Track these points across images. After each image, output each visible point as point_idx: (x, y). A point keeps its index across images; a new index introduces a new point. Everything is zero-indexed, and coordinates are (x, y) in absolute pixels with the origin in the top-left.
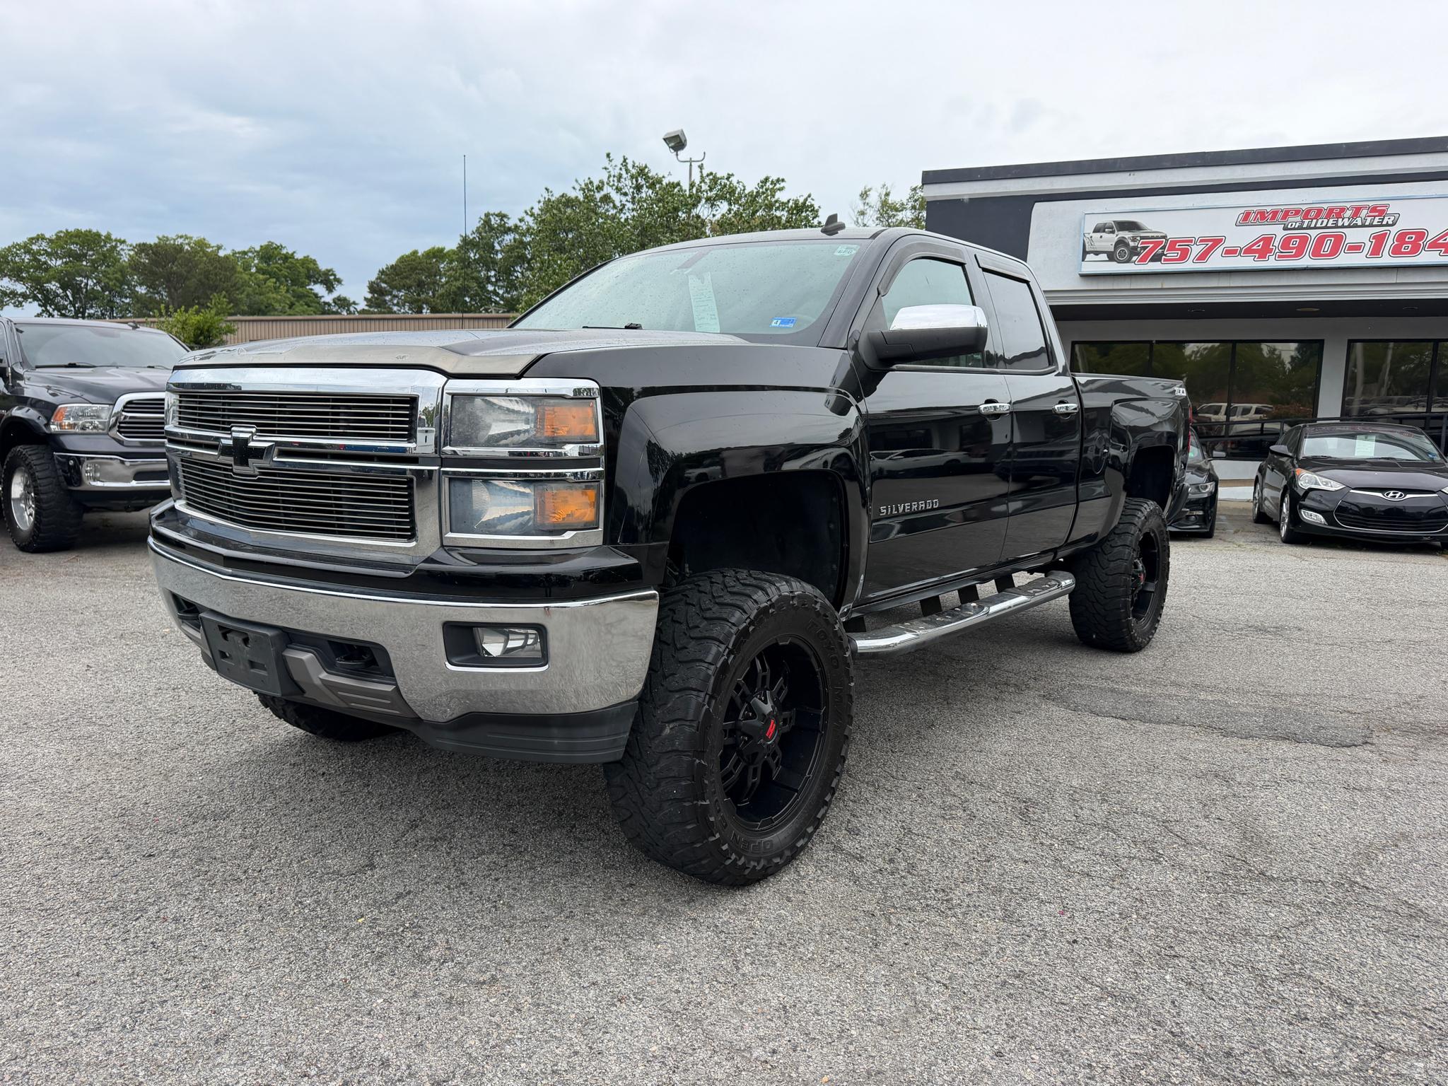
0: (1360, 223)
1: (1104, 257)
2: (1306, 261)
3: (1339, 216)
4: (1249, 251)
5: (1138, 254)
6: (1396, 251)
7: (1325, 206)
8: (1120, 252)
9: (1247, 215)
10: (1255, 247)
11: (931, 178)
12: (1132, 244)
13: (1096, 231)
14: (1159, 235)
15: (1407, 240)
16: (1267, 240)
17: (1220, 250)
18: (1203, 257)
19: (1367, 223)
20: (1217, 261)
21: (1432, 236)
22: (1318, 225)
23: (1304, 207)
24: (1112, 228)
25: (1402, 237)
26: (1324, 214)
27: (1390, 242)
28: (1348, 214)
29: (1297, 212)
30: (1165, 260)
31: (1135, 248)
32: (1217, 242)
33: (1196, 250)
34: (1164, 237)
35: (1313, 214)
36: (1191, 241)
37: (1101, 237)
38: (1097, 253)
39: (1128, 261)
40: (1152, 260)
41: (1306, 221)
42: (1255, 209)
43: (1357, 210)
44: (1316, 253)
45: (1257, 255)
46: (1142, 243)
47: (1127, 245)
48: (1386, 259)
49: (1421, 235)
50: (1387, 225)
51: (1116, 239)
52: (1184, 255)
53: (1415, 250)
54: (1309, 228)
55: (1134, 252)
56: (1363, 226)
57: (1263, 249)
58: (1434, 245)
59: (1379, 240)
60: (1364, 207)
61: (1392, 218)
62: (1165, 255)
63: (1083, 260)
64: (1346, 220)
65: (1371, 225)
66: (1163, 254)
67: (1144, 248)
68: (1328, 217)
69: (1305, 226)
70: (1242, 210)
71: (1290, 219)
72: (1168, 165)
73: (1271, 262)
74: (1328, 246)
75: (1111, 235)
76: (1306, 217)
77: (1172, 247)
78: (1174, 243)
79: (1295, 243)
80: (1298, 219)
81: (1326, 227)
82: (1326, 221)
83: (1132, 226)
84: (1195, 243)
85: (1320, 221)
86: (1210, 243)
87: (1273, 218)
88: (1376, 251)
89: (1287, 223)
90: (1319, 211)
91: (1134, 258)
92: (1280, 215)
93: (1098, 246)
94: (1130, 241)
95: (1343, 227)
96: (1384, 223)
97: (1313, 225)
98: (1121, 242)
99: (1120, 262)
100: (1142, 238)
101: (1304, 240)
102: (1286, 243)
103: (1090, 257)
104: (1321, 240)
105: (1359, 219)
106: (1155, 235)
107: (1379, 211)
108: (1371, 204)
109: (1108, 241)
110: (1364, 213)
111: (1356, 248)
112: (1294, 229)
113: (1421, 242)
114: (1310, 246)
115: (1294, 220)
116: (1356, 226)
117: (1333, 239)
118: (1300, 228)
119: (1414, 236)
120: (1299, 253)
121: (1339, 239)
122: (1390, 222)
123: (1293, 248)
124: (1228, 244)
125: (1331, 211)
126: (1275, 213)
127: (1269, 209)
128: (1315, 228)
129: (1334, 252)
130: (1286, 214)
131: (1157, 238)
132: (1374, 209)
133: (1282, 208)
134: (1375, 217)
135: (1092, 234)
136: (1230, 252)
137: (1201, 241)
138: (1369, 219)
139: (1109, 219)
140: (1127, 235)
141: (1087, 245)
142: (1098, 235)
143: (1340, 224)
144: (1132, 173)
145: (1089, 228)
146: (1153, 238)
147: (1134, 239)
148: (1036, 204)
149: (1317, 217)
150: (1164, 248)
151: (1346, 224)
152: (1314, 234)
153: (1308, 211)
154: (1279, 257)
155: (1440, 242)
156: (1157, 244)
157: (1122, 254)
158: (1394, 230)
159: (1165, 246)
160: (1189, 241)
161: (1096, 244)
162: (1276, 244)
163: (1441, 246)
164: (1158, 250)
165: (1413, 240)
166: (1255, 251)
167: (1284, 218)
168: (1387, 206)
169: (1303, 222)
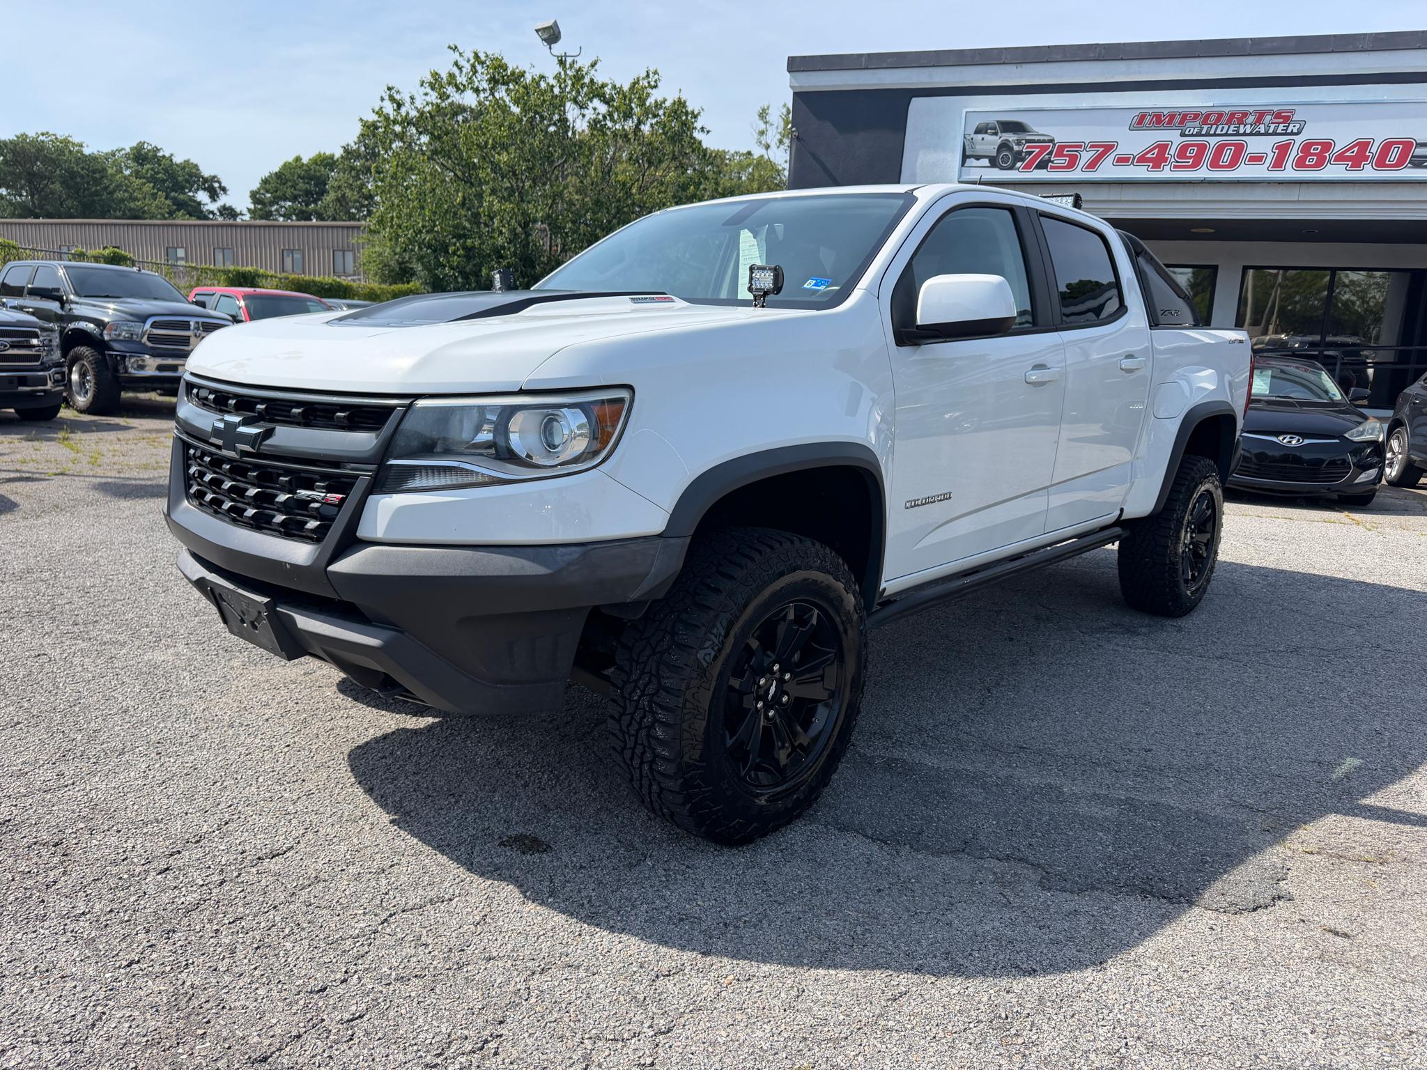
0: (1262, 131)
1: (985, 162)
2: (1203, 173)
3: (1241, 122)
4: (1142, 159)
5: (1023, 160)
6: (1300, 164)
7: (1227, 110)
8: (1004, 157)
9: (1142, 118)
10: (1148, 156)
11: (797, 65)
12: (1016, 148)
13: (978, 131)
14: (1046, 138)
15: (1312, 151)
16: (1163, 147)
17: (1110, 158)
18: (1092, 165)
19: (1271, 131)
20: (1108, 170)
21: (1338, 147)
22: (1218, 132)
23: (1204, 111)
24: (995, 129)
25: (1306, 147)
26: (1225, 118)
27: (1294, 154)
28: (1251, 119)
29: (1196, 116)
30: (1052, 167)
31: (1020, 152)
32: (1108, 148)
33: (1086, 157)
34: (1052, 141)
35: (1213, 119)
36: (1080, 147)
37: (983, 139)
38: (978, 158)
39: (1012, 168)
40: (1037, 167)
41: (1206, 127)
42: (1151, 111)
44: (1215, 164)
45: (1151, 164)
46: (1028, 147)
47: (1011, 149)
48: (1289, 173)
49: (1327, 146)
50: (1292, 133)
51: (999, 142)
52: (1072, 162)
53: (1320, 163)
54: (1208, 134)
55: (1018, 157)
56: (1266, 134)
57: (1157, 156)
58: (1341, 158)
59: (1283, 150)
60: (1269, 112)
61: (1298, 126)
62: (1052, 162)
63: (963, 165)
64: (1248, 127)
65: (1275, 134)
66: (1049, 161)
67: (1030, 153)
68: (1229, 123)
69: (1204, 132)
71: (1189, 124)
72: (1059, 57)
73: (1166, 173)
74: (1227, 156)
75: (994, 137)
76: (1205, 123)
77: (1060, 153)
78: (1062, 148)
79: (1192, 152)
80: (1197, 124)
81: (1226, 135)
83: (1017, 127)
84: (1085, 149)
85: (1220, 127)
86: (1101, 149)
87: (1170, 122)
88: (1279, 163)
89: (1184, 128)
90: (1220, 115)
91: (1019, 164)
92: (1178, 118)
93: (980, 149)
94: (1014, 144)
95: (1245, 134)
96: (1289, 131)
97: (1212, 132)
98: (1004, 146)
99: (1002, 168)
100: (1028, 141)
101: (1202, 148)
102: (1183, 151)
103: (968, 161)
104: (1220, 149)
105: (1262, 126)
106: (1042, 138)
107: (1284, 117)
108: (1275, 109)
109: (990, 143)
110: (1268, 118)
111: (1257, 159)
112: (1192, 135)
113: (1327, 155)
114: (1208, 156)
115: (1193, 127)
116: (1258, 134)
117: (1233, 148)
118: (1199, 134)
119: (1320, 147)
120: (1196, 164)
121: (1240, 148)
122: (1295, 131)
123: (1190, 158)
124: (1121, 150)
125: (1232, 115)
126: (1172, 116)
127: (1166, 112)
128: (1215, 135)
129: (1234, 163)
130: (1184, 117)
131: (1044, 141)
132: (1278, 115)
133: (1180, 111)
134: (1279, 123)
135: (973, 136)
136: (1123, 160)
137: (1092, 146)
138: (1273, 126)
139: (993, 119)
140: (1012, 137)
141: (967, 147)
142: (980, 136)
143: (1241, 131)
144: (1019, 65)
145: (970, 129)
146: (1039, 141)
147: (1019, 143)
148: (913, 99)
149: (1217, 122)
150: (1050, 153)
151: (1248, 131)
152: (1213, 141)
153: (1208, 116)
154: (1175, 167)
155: (1348, 154)
156: (1043, 149)
157: (1005, 159)
158: (1299, 140)
159: (1051, 152)
160: (1078, 146)
161: (978, 147)
162: (1172, 152)
163: (1348, 159)
164: (1044, 156)
165: (1318, 152)
166: (1149, 160)
167: (1182, 122)
168: (1293, 112)
169: (1202, 128)
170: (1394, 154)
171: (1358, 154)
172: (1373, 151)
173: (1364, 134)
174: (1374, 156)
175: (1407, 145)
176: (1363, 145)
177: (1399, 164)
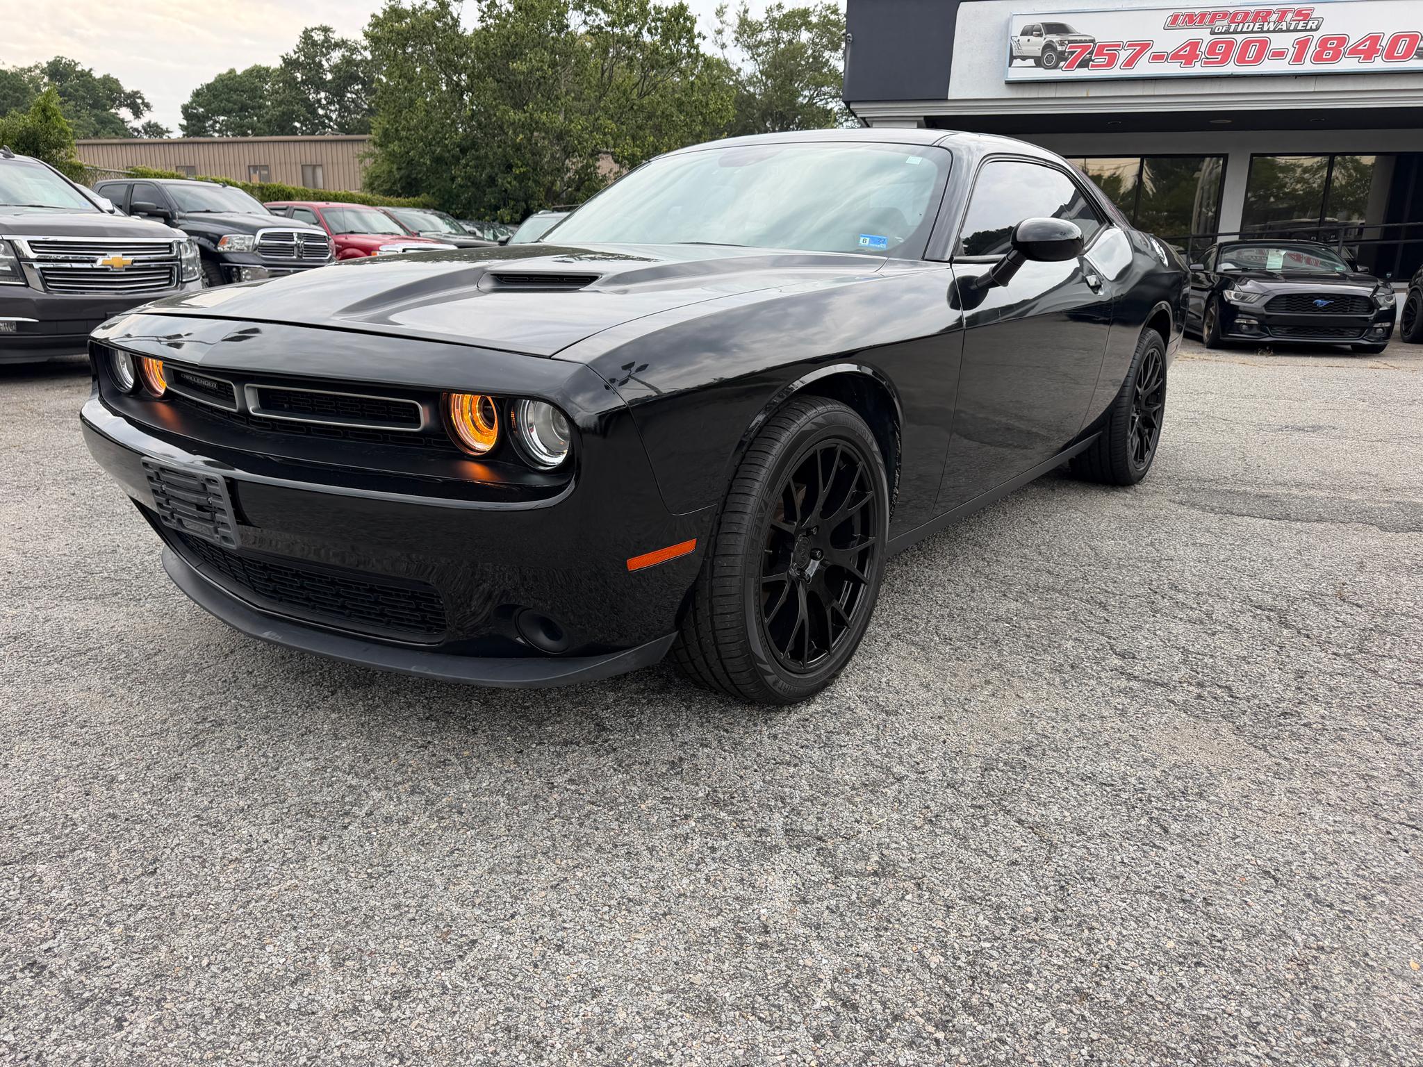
0: (1284, 28)
1: (1031, 62)
2: (1231, 68)
3: (1265, 20)
4: (1176, 56)
5: (1066, 60)
6: (1318, 58)
7: (1252, 9)
8: (1048, 57)
9: (1176, 17)
10: (1181, 53)
12: (1059, 48)
13: (1024, 33)
14: (1088, 38)
15: (1328, 46)
16: (1194, 45)
17: (1146, 56)
18: (1130, 63)
19: (1292, 28)
20: (1144, 68)
21: (1352, 42)
22: (1245, 30)
23: (1232, 10)
24: (1040, 30)
25: (1324, 42)
26: (1251, 17)
27: (1312, 49)
28: (1274, 17)
29: (1225, 15)
30: (1092, 66)
31: (1063, 53)
32: (1145, 46)
33: (1124, 55)
34: (1092, 41)
35: (1240, 17)
36: (1119, 46)
37: (1029, 40)
38: (1024, 58)
39: (1056, 67)
40: (1079, 66)
41: (1233, 25)
42: (1183, 11)
43: (1283, 14)
44: (1241, 60)
45: (1183, 61)
46: (1070, 48)
47: (1054, 49)
48: (1308, 66)
49: (1342, 40)
50: (1311, 30)
51: (1044, 43)
52: (1111, 61)
53: (1336, 57)
54: (1235, 32)
55: (1062, 56)
56: (1288, 31)
57: (1189, 53)
58: (1354, 51)
59: (1303, 45)
60: (1290, 10)
61: (1316, 22)
62: (1093, 61)
63: (1010, 66)
64: (1272, 24)
65: (1295, 30)
66: (1090, 60)
67: (1072, 53)
68: (1254, 21)
69: (1231, 30)
70: (1171, 13)
71: (1218, 23)
73: (1197, 69)
74: (1252, 52)
75: (1039, 39)
76: (1233, 21)
77: (1100, 53)
78: (1102, 47)
79: (1221, 49)
80: (1225, 22)
81: (1252, 32)
82: (1252, 25)
83: (1060, 29)
84: (1123, 48)
85: (1247, 25)
86: (1138, 48)
87: (1201, 22)
88: (1298, 58)
89: (1214, 27)
90: (1247, 14)
91: (1062, 64)
92: (1208, 18)
93: (1026, 50)
94: (1057, 45)
95: (1268, 31)
97: (1239, 30)
98: (1049, 46)
99: (1047, 68)
100: (1070, 42)
101: (1230, 45)
102: (1212, 47)
103: (1017, 62)
104: (1246, 45)
105: (1284, 23)
106: (1083, 38)
107: (1304, 15)
108: (1297, 7)
109: (1035, 45)
110: (1289, 16)
111: (1279, 54)
112: (1221, 33)
113: (1342, 49)
114: (1235, 52)
115: (1221, 24)
116: (1281, 31)
117: (1258, 44)
118: (1227, 32)
119: (1336, 42)
120: (1224, 61)
121: (1264, 44)
122: (1314, 27)
123: (1219, 54)
124: (1156, 49)
125: (1258, 14)
126: (1203, 16)
127: (1197, 11)
128: (1242, 32)
129: (1258, 59)
130: (1214, 17)
131: (1086, 41)
132: (1299, 13)
133: (1210, 10)
134: (1299, 21)
135: (1019, 37)
136: (1157, 58)
137: (1129, 45)
138: (1294, 23)
139: (1037, 21)
140: (1055, 38)
141: (1014, 49)
142: (1026, 38)
143: (1265, 28)
145: (1016, 30)
146: (1081, 41)
147: (1062, 43)
148: (962, 3)
149: (1243, 21)
150: (1091, 53)
151: (1272, 28)
152: (1240, 38)
153: (1236, 14)
154: (1205, 63)
155: (1361, 48)
156: (1085, 49)
157: (1049, 59)
158: (1317, 35)
159: (1093, 51)
160: (1117, 46)
161: (1024, 48)
162: (1202, 50)
163: (1361, 52)
164: (1086, 55)
165: (1334, 46)
166: (1182, 57)
167: (1212, 20)
168: (1312, 10)
169: (1230, 26)
170: (1402, 47)
171: (1370, 46)
172: (1384, 44)
173: (1375, 30)
174: (1383, 49)
175: (1414, 38)
176: (1374, 39)
177: (1406, 56)
